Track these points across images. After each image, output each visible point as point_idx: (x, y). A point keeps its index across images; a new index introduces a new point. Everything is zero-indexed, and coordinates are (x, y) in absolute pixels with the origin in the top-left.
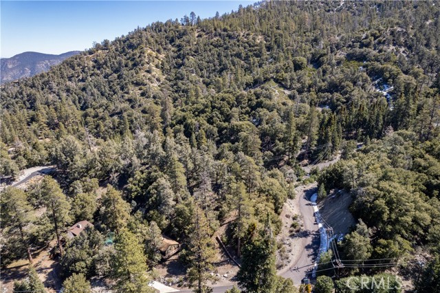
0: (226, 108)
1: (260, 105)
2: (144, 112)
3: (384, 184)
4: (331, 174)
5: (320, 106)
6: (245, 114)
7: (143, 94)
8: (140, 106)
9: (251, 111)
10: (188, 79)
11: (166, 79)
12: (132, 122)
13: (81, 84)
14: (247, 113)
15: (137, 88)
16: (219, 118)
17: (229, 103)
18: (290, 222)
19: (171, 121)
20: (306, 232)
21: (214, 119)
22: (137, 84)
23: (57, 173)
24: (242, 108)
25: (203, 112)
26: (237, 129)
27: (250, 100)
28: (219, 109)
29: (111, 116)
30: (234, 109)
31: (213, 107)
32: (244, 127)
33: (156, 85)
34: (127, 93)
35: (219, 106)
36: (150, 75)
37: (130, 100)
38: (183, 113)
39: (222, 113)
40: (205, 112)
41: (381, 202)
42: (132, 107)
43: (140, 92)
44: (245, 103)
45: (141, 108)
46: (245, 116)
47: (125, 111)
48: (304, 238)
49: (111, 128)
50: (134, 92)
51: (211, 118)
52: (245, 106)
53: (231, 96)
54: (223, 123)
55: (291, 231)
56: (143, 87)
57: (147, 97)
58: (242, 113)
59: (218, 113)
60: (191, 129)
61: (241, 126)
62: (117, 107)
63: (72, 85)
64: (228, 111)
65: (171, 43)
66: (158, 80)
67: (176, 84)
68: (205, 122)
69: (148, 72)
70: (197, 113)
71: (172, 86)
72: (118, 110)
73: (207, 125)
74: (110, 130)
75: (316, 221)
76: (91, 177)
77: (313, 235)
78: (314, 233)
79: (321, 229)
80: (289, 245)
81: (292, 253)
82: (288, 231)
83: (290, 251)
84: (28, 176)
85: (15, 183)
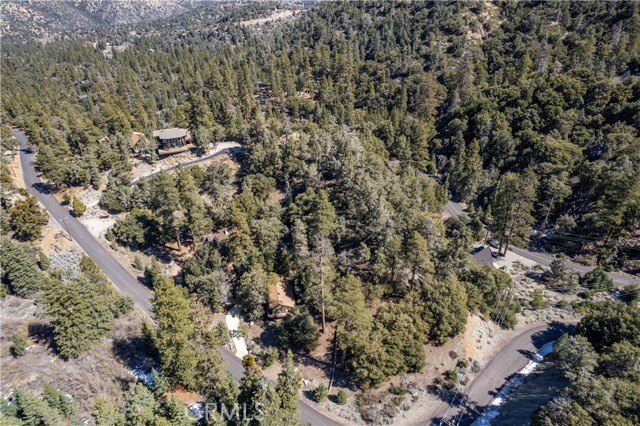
0: (557, 107)
2: (441, 79)
6: (588, 127)
7: (450, 50)
8: (439, 68)
9: (604, 124)
10: (537, 32)
11: (502, 26)
13: (379, 19)
14: (593, 125)
15: (447, 37)
16: (533, 122)
17: (567, 98)
18: (450, 365)
19: (458, 107)
20: (460, 396)
21: (525, 122)
22: (448, 31)
24: (588, 113)
25: (514, 103)
26: (544, 154)
27: (614, 100)
28: (543, 105)
29: (393, 77)
30: (572, 112)
31: (535, 100)
33: (479, 36)
34: (427, 44)
35: (545, 99)
36: (475, 18)
37: (427, 57)
38: (484, 99)
39: (543, 115)
40: (517, 106)
42: (427, 69)
43: (448, 45)
44: (602, 100)
45: (439, 73)
46: (584, 130)
47: (413, 73)
48: (445, 404)
49: (384, 97)
50: (439, 43)
51: (521, 119)
52: (595, 110)
53: (579, 84)
54: (536, 133)
55: (437, 381)
56: (454, 37)
57: (455, 56)
58: (582, 123)
59: (535, 112)
60: (478, 131)
61: (553, 150)
62: (404, 66)
63: (367, 18)
64: (557, 113)
66: (486, 27)
67: (512, 39)
68: (506, 124)
69: (475, 11)
70: (504, 104)
71: (505, 41)
72: (404, 71)
73: (505, 132)
74: (381, 99)
75: (499, 390)
76: (268, 176)
77: (468, 409)
78: (472, 407)
79: (494, 408)
80: (415, 399)
81: (406, 414)
82: (434, 377)
83: (406, 409)
84: (218, 152)
85: (204, 157)
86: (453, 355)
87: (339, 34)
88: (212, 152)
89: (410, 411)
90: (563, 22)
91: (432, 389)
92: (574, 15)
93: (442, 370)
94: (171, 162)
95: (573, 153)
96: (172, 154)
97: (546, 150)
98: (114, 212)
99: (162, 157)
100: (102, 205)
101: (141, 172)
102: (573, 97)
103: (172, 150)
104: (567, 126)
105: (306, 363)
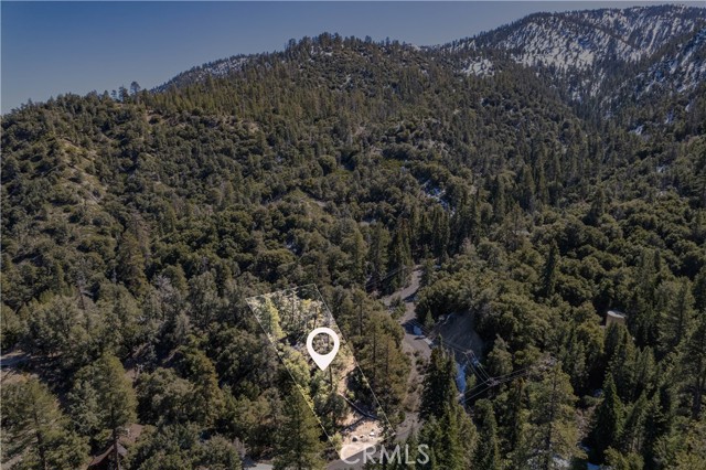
0: (243, 232)
1: (291, 224)
2: (83, 248)
3: (504, 297)
4: (434, 300)
5: (364, 219)
6: (273, 239)
7: (73, 220)
8: (72, 239)
10: (152, 190)
11: (109, 191)
12: (66, 268)
14: (275, 237)
15: (60, 209)
16: (234, 248)
17: (244, 224)
18: (414, 359)
21: (228, 249)
22: (58, 202)
23: (34, 362)
24: (266, 230)
25: (206, 240)
27: (274, 218)
28: (232, 234)
30: (255, 233)
31: (222, 233)
32: (284, 256)
33: (94, 203)
34: (42, 218)
35: (230, 230)
36: (79, 186)
37: (50, 232)
38: (170, 246)
39: (237, 240)
40: (210, 241)
41: (509, 314)
42: (59, 243)
43: (67, 215)
44: (267, 220)
45: (76, 244)
46: (273, 242)
47: (46, 250)
49: (22, 284)
50: (57, 216)
51: (223, 249)
52: (269, 227)
54: (242, 254)
56: (71, 207)
57: (84, 224)
58: (267, 238)
59: (231, 241)
61: (276, 256)
62: (26, 246)
64: (246, 236)
65: (103, 131)
66: (96, 194)
67: (131, 200)
68: (215, 255)
69: (76, 180)
70: (195, 243)
71: (124, 202)
72: (31, 250)
74: (21, 287)
102: (247, 223)
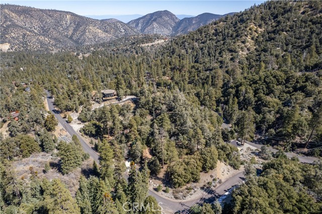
0: (273, 84)
6: (286, 93)
7: (232, 59)
8: (226, 67)
9: (293, 92)
10: (270, 52)
11: (256, 49)
13: (202, 45)
14: (288, 92)
15: (230, 54)
16: (263, 91)
17: (278, 81)
19: (232, 84)
20: (213, 191)
22: (231, 51)
25: (255, 83)
26: (265, 104)
27: (297, 82)
29: (206, 71)
30: (280, 87)
31: (265, 81)
33: (245, 53)
34: (222, 56)
35: (268, 81)
36: (243, 45)
37: (221, 62)
38: (243, 81)
40: (257, 83)
42: (221, 67)
43: (231, 57)
44: (293, 82)
45: (226, 69)
46: (285, 94)
47: (215, 69)
48: (207, 193)
50: (227, 56)
51: (258, 89)
52: (290, 86)
53: (283, 75)
55: (205, 186)
56: (234, 53)
57: (234, 62)
58: (284, 92)
59: (264, 86)
60: (240, 94)
61: (269, 102)
62: (211, 66)
63: (196, 44)
64: (273, 87)
65: (274, 19)
66: (248, 49)
67: (259, 55)
68: (251, 92)
69: (243, 42)
70: (251, 83)
71: (257, 55)
72: (211, 68)
73: (251, 95)
74: (200, 80)
75: (228, 190)
76: (146, 109)
77: (215, 195)
78: (217, 195)
79: (225, 195)
80: (195, 192)
81: (191, 196)
82: (203, 184)
83: (191, 195)
84: (127, 100)
85: (121, 101)
86: (211, 176)
87: (183, 51)
88: (124, 100)
89: (193, 196)
90: (282, 48)
91: (202, 188)
92: (287, 45)
93: (207, 182)
94: (107, 103)
95: (277, 104)
96: (108, 100)
97: (266, 102)
98: (83, 122)
99: (104, 101)
100: (79, 119)
101: (95, 106)
102: (280, 80)
103: (108, 98)
104: (277, 93)
105: (155, 179)
